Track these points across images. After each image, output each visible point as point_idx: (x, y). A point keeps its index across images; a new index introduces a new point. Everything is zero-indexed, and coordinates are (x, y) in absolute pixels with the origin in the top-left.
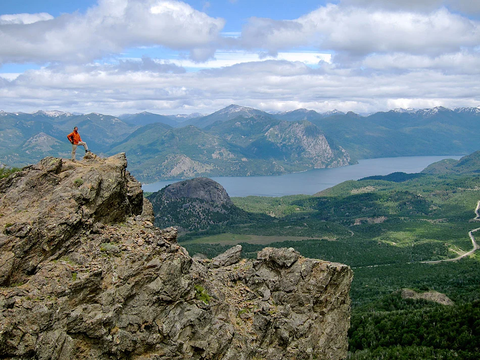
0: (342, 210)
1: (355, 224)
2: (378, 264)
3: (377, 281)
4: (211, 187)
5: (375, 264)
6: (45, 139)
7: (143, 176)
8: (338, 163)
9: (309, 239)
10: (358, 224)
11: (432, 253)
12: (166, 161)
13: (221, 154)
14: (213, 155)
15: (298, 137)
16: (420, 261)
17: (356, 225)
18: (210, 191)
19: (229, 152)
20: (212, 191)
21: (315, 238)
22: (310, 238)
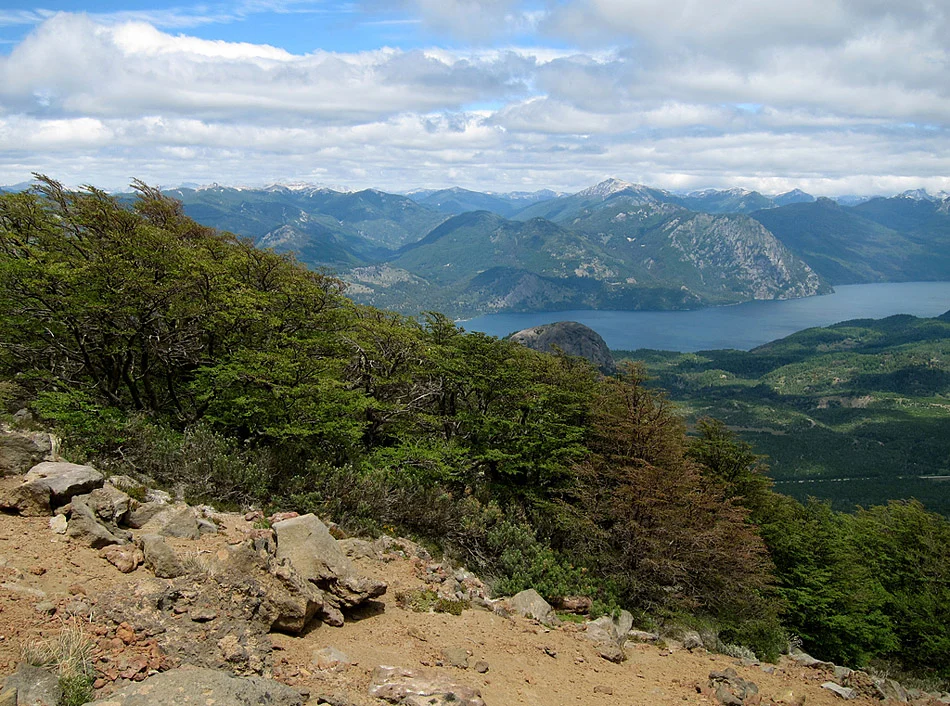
0: (799, 381)
1: (818, 407)
2: (849, 477)
3: (845, 503)
4: (583, 338)
5: (847, 476)
6: (291, 236)
7: (457, 305)
8: (797, 291)
9: (741, 430)
10: (824, 407)
11: (941, 462)
12: (497, 280)
13: (591, 271)
14: (576, 271)
15: (728, 243)
16: (920, 475)
17: (820, 409)
18: (580, 345)
19: (604, 266)
20: (583, 344)
21: (750, 429)
22: (743, 429)
